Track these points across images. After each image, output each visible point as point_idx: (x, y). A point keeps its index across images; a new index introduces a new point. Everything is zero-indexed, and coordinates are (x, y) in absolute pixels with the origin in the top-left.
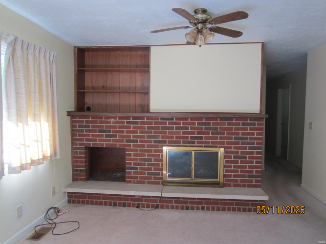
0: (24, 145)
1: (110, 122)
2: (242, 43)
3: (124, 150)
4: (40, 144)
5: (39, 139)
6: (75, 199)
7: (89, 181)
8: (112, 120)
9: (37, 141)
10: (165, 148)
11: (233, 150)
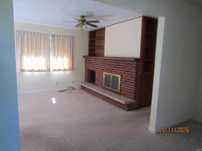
0: (56, 64)
1: (92, 60)
2: (134, 19)
3: (95, 72)
4: (63, 65)
5: (63, 64)
6: (83, 88)
7: (89, 83)
8: (93, 60)
9: (62, 64)
10: (104, 73)
11: (124, 77)
